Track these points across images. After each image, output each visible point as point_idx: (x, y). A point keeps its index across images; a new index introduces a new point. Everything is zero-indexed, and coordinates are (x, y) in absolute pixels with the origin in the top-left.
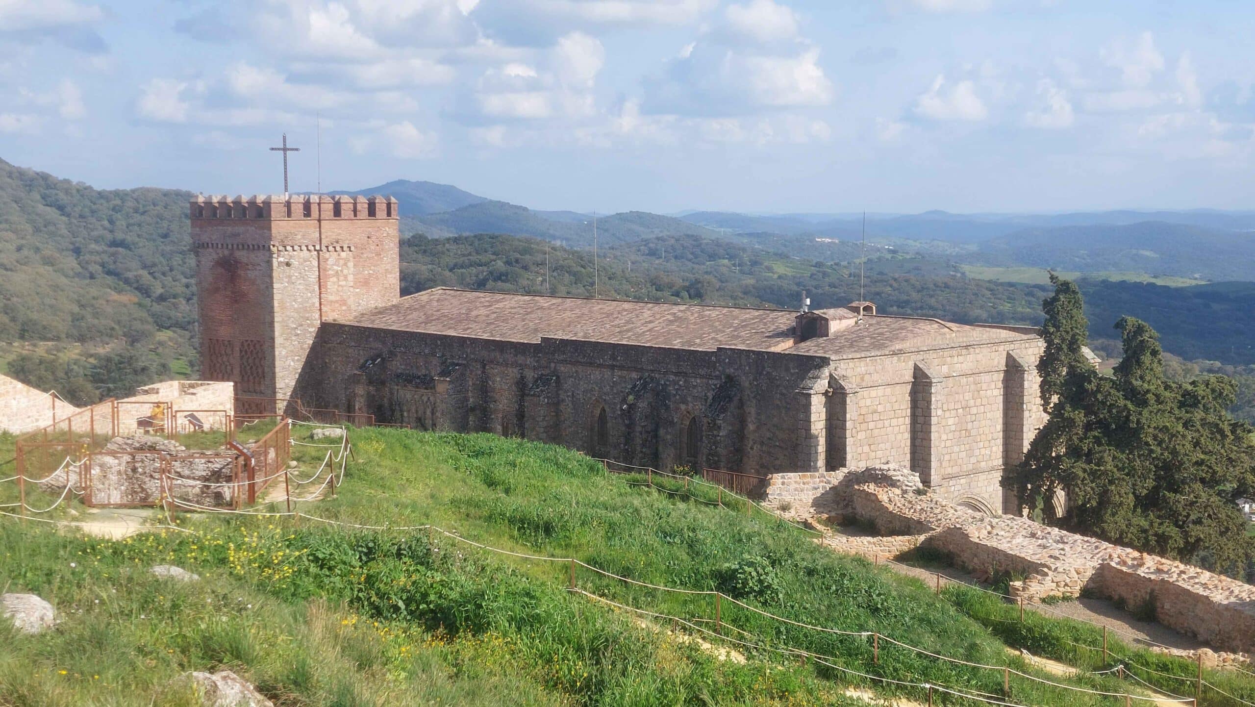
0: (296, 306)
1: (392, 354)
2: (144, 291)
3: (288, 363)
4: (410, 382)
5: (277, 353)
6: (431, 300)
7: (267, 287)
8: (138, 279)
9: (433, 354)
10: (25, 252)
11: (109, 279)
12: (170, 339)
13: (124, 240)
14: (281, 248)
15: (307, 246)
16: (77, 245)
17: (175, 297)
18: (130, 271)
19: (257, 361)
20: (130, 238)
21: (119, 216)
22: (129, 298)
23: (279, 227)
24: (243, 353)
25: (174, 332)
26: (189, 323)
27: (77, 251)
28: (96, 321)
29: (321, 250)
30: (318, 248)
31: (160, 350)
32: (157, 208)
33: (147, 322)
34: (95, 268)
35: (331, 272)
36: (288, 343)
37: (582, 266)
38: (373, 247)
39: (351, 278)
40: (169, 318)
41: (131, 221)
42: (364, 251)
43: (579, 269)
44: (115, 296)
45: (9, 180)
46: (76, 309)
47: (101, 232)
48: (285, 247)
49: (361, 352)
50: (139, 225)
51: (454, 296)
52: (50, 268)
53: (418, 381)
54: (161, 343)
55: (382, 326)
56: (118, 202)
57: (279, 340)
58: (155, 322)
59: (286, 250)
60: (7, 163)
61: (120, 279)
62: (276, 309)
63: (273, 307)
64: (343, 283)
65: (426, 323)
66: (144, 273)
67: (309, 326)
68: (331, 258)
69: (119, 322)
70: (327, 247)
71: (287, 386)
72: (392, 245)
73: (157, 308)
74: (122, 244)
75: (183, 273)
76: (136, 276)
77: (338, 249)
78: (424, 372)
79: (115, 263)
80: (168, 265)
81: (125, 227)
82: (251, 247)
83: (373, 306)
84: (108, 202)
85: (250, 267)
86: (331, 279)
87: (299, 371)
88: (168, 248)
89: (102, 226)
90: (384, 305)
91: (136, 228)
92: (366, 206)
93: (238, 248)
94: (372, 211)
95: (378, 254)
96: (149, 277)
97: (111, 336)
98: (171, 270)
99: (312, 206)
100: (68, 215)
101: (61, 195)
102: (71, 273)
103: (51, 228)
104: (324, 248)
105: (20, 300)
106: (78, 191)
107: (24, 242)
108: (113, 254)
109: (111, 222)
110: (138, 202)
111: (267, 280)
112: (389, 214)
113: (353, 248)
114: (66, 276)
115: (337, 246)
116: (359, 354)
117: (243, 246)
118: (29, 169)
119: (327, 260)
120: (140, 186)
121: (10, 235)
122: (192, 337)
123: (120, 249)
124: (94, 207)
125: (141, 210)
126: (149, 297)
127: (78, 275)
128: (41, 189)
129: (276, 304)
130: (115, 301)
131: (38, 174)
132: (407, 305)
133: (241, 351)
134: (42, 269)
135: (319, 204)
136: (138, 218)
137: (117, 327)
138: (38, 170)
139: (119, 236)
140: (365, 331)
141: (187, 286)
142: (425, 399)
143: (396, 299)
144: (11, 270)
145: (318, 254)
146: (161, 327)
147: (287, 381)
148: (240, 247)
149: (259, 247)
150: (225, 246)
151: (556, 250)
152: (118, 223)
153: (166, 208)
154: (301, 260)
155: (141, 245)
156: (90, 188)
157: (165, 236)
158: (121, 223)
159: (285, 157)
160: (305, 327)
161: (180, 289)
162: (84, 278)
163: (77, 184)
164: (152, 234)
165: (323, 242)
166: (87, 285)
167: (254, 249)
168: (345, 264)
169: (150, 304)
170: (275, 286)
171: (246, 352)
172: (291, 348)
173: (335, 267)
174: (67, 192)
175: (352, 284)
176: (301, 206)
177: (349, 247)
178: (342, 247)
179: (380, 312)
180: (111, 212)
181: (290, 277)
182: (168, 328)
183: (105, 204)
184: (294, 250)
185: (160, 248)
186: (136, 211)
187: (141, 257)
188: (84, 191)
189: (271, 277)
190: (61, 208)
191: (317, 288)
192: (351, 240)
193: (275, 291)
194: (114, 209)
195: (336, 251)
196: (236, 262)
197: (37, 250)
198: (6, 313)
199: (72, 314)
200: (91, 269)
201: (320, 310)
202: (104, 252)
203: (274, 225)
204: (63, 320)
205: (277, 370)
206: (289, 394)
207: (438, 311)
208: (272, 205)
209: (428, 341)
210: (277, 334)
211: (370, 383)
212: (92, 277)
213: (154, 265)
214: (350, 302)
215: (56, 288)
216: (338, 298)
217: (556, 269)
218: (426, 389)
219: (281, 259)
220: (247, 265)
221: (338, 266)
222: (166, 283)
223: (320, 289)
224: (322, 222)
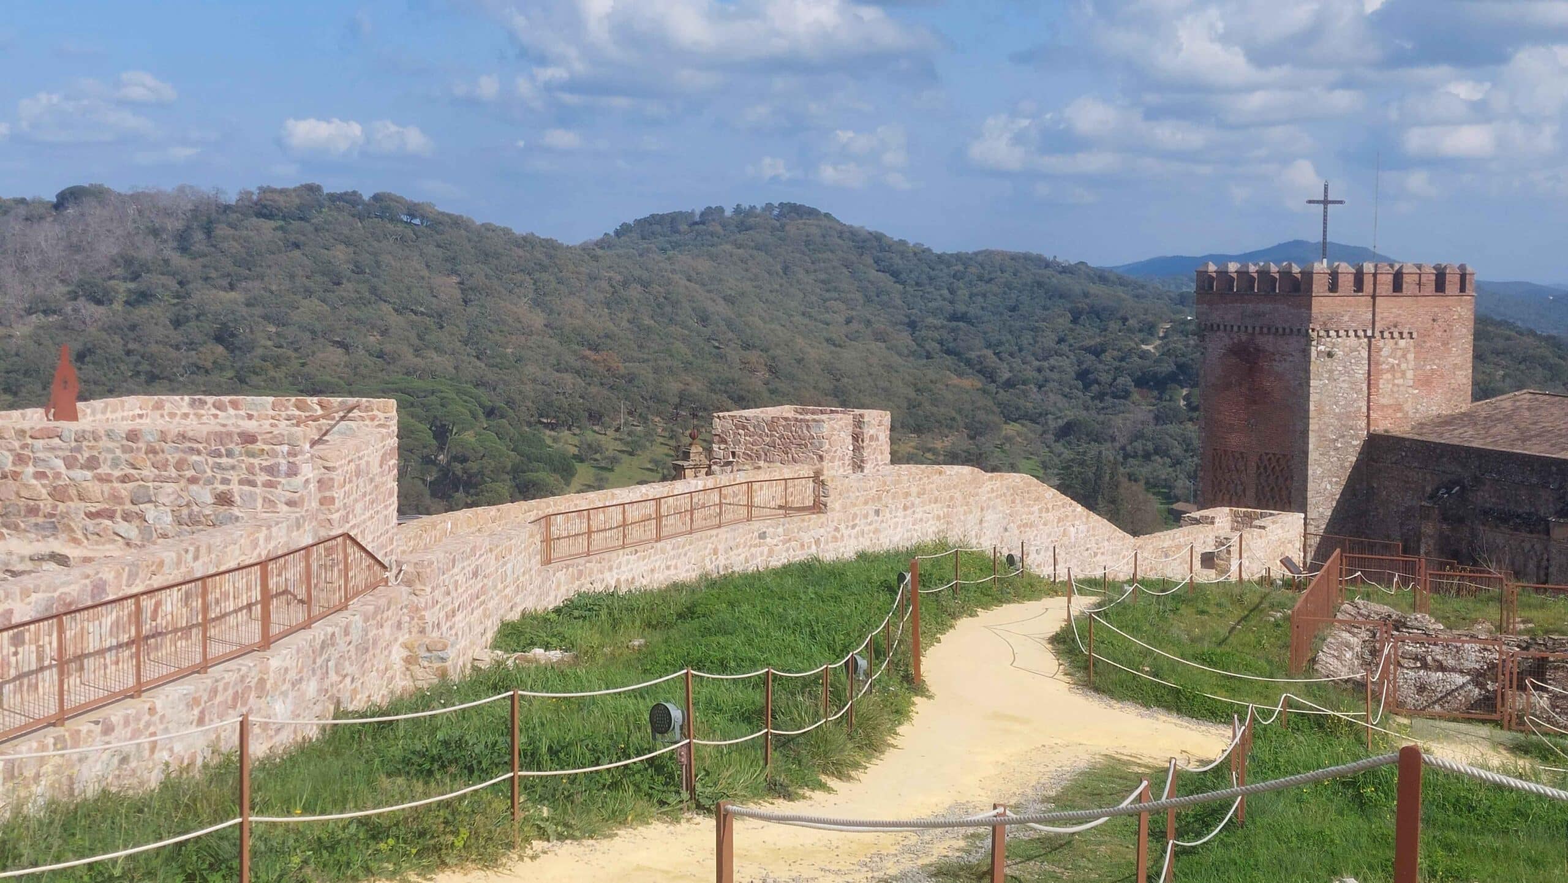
0: (1337, 410)
1: (1477, 481)
2: (990, 375)
3: (1323, 485)
4: (1505, 521)
5: (1310, 472)
6: (1518, 408)
7: (1300, 384)
8: (981, 359)
9: (1545, 486)
10: (855, 325)
11: (949, 360)
12: (1019, 434)
13: (966, 313)
14: (1322, 333)
15: (1355, 331)
16: (913, 318)
17: (1024, 383)
18: (972, 350)
19: (1281, 480)
20: (973, 311)
21: (961, 284)
22: (970, 382)
23: (1322, 305)
24: (1262, 470)
25: (1023, 425)
26: (1041, 415)
27: (912, 325)
28: (935, 410)
29: (1373, 336)
30: (1369, 333)
31: (1007, 447)
32: (1006, 275)
33: (993, 412)
34: (934, 346)
35: (1384, 366)
36: (1324, 460)
37: (1560, 357)
38: (1439, 334)
39: (1410, 374)
40: (1018, 409)
41: (975, 290)
42: (1426, 339)
43: (1557, 360)
44: (955, 380)
45: (840, 242)
46: (912, 394)
47: (940, 303)
48: (1327, 332)
49: (1428, 477)
50: (984, 296)
51: (1553, 404)
52: (883, 345)
53: (1518, 521)
54: (1008, 439)
55: (1456, 442)
56: (961, 268)
57: (1313, 455)
58: (1002, 412)
59: (1328, 336)
60: (838, 221)
61: (960, 359)
62: (1312, 414)
63: (1307, 411)
64: (1400, 381)
65: (1524, 441)
66: (989, 353)
67: (1352, 437)
68: (1385, 347)
69: (960, 411)
70: (1382, 332)
71: (1321, 515)
72: (1464, 331)
73: (1003, 395)
74: (963, 318)
75: (1034, 354)
76: (979, 357)
77: (1396, 335)
78: (1527, 508)
79: (955, 340)
80: (1017, 344)
81: (967, 298)
82: (1280, 330)
83: (1435, 413)
84: (948, 267)
85: (1277, 357)
86: (1385, 376)
87: (1338, 497)
88: (1018, 324)
89: (941, 295)
90: (1449, 412)
91: (980, 299)
92: (1433, 277)
93: (1261, 333)
94: (1440, 285)
95: (1445, 344)
96: (995, 358)
97: (951, 427)
98: (1020, 350)
99: (1366, 277)
100: (904, 283)
101: (897, 260)
102: (906, 352)
103: (885, 298)
104: (1377, 334)
105: (851, 382)
106: (915, 254)
107: (854, 313)
108: (953, 330)
109: (952, 292)
110: (983, 268)
111: (1302, 374)
112: (1463, 289)
113: (1415, 335)
114: (900, 354)
115: (1394, 331)
116: (1424, 480)
117: (1269, 329)
118: (863, 227)
119: (1381, 350)
120: (984, 248)
121: (843, 307)
122: (1044, 432)
123: (961, 324)
124: (932, 273)
125: (987, 277)
126: (994, 381)
127: (913, 353)
128: (874, 252)
129: (1312, 408)
130: (955, 386)
131: (870, 233)
132: (1484, 414)
133: (1258, 468)
134: (874, 346)
135: (1375, 275)
136: (982, 287)
137: (958, 417)
138: (871, 229)
139: (961, 308)
140: (1435, 449)
141: (1039, 370)
142: (1527, 546)
143: (1465, 406)
144: (840, 346)
145: (1370, 342)
146: (1008, 419)
147: (1321, 510)
148: (1265, 330)
149: (1291, 330)
150: (1243, 328)
151: (1521, 334)
152: (959, 292)
153: (1015, 275)
154: (1347, 349)
155: (985, 319)
156: (929, 250)
157: (1013, 309)
158: (963, 293)
159: (1325, 212)
160: (1348, 438)
161: (1030, 374)
162: (920, 357)
163: (914, 246)
164: (998, 306)
165: (1377, 325)
166: (924, 365)
167: (1284, 333)
168: (1404, 356)
169: (995, 391)
170: (1312, 383)
171: (1265, 468)
172: (1328, 466)
173: (1390, 360)
174: (903, 255)
175: (1411, 383)
176: (1351, 278)
177: (1411, 334)
178: (1401, 334)
179: (1448, 421)
180: (952, 280)
181: (1331, 371)
182: (1015, 421)
183: (946, 270)
184: (1338, 336)
185: (1008, 323)
186: (980, 278)
187: (985, 333)
188: (922, 255)
189: (1307, 371)
190: (895, 274)
191: (1365, 387)
192: (1413, 324)
193: (1312, 390)
194: (954, 276)
195: (1392, 338)
196: (1257, 350)
197: (869, 323)
198: (836, 396)
199: (909, 400)
200: (927, 347)
201: (1368, 416)
202: (943, 327)
203: (1315, 302)
204: (899, 407)
205: (1309, 494)
206: (1323, 527)
207: (1535, 423)
208: (1315, 276)
209: (1536, 466)
210: (1311, 446)
211: (1445, 519)
212: (929, 356)
213: (1000, 343)
214: (1408, 407)
215: (889, 368)
216: (1391, 402)
217: (1524, 360)
218: (1531, 532)
219: (1322, 348)
220: (1273, 354)
221: (1394, 358)
222: (1014, 365)
223: (1369, 388)
224: (1378, 300)
